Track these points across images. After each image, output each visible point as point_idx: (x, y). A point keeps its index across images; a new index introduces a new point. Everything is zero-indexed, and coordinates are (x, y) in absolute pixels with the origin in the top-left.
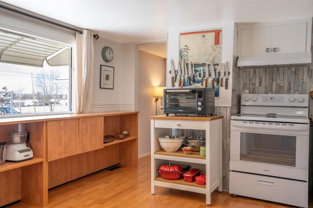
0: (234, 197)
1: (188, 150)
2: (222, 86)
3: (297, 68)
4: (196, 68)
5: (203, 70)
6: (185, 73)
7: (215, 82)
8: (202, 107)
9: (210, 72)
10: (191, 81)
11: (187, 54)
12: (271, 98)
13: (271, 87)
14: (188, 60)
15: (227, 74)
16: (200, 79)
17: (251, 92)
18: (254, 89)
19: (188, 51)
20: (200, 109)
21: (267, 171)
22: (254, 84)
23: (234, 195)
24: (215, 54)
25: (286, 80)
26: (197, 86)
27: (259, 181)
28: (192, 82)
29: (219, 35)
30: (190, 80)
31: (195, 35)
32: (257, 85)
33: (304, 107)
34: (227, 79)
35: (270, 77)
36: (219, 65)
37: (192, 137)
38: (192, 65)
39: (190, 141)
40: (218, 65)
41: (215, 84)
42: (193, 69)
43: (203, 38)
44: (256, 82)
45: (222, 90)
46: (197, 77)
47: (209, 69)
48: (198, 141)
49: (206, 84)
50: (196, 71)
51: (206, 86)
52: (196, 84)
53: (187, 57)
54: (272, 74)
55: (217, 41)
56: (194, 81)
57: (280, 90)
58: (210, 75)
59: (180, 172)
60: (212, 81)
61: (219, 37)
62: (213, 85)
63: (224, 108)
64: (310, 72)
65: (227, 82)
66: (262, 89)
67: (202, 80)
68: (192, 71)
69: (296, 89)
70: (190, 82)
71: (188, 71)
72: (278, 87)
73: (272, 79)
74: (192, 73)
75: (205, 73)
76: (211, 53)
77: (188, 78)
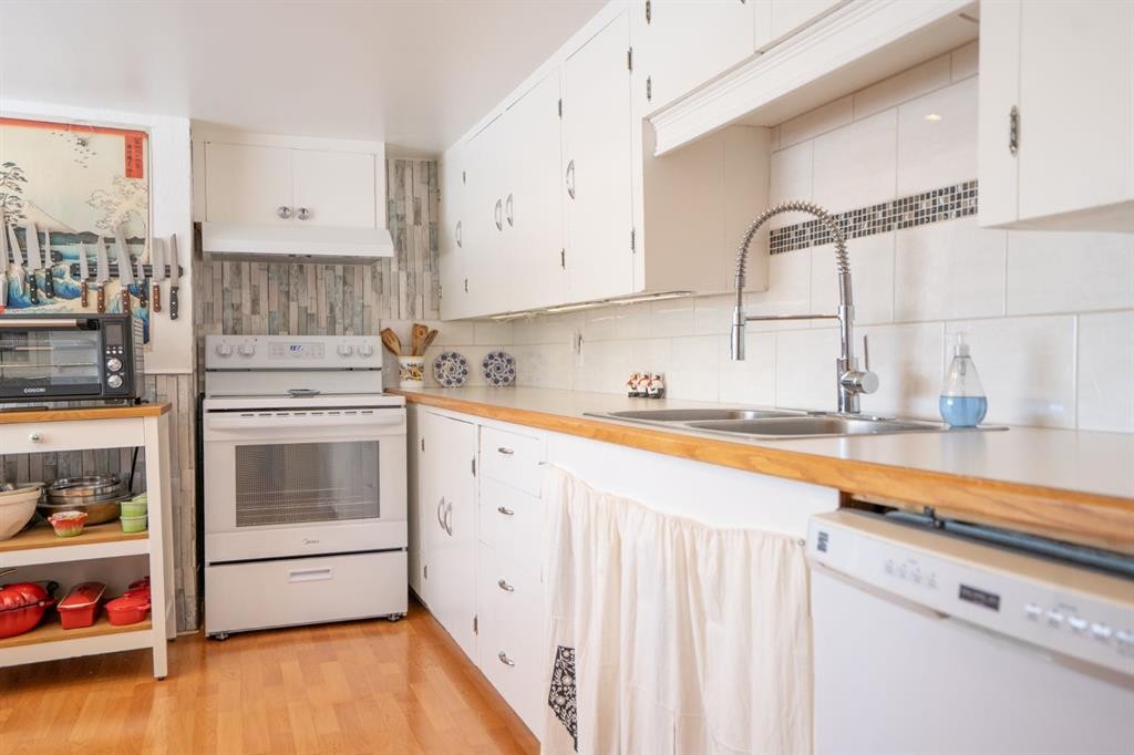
0: (220, 640)
1: (74, 520)
2: (158, 309)
3: (348, 266)
4: (58, 248)
5: (88, 256)
6: (11, 261)
7: (131, 296)
8: (122, 374)
9: (114, 263)
10: (39, 290)
11: (16, 194)
12: (293, 348)
13: (284, 314)
14: (21, 217)
15: (174, 272)
16: (77, 284)
17: (230, 330)
18: (238, 320)
19: (20, 183)
20: (114, 381)
21: (314, 542)
22: (237, 308)
23: (219, 634)
24: (126, 205)
25: (323, 298)
26: (65, 307)
27: (293, 574)
28: (44, 295)
29: (141, 147)
30: (34, 285)
31: (48, 132)
32: (247, 308)
33: (371, 369)
34: (175, 289)
35: (282, 288)
36: (146, 242)
37: (69, 481)
38: (40, 236)
39: (64, 492)
40: (142, 241)
41: (136, 302)
42: (47, 247)
43: (81, 148)
44: (244, 301)
45: (160, 322)
46: (61, 277)
47: (108, 253)
48: (95, 490)
49: (101, 303)
50: (58, 257)
51: (102, 307)
52: (60, 299)
53: (19, 205)
54: (285, 281)
55: (135, 165)
56: (52, 291)
57: (308, 325)
58: (114, 272)
59: (42, 604)
60: (124, 292)
61: (141, 153)
62: (127, 307)
63: (170, 378)
64: (378, 277)
65: (174, 298)
66: (261, 321)
67: (86, 288)
68: (43, 256)
69: (347, 321)
70: (34, 295)
71: (24, 256)
72: (304, 317)
73: (288, 293)
74: (43, 262)
75: (95, 264)
76: (115, 200)
77: (25, 278)
